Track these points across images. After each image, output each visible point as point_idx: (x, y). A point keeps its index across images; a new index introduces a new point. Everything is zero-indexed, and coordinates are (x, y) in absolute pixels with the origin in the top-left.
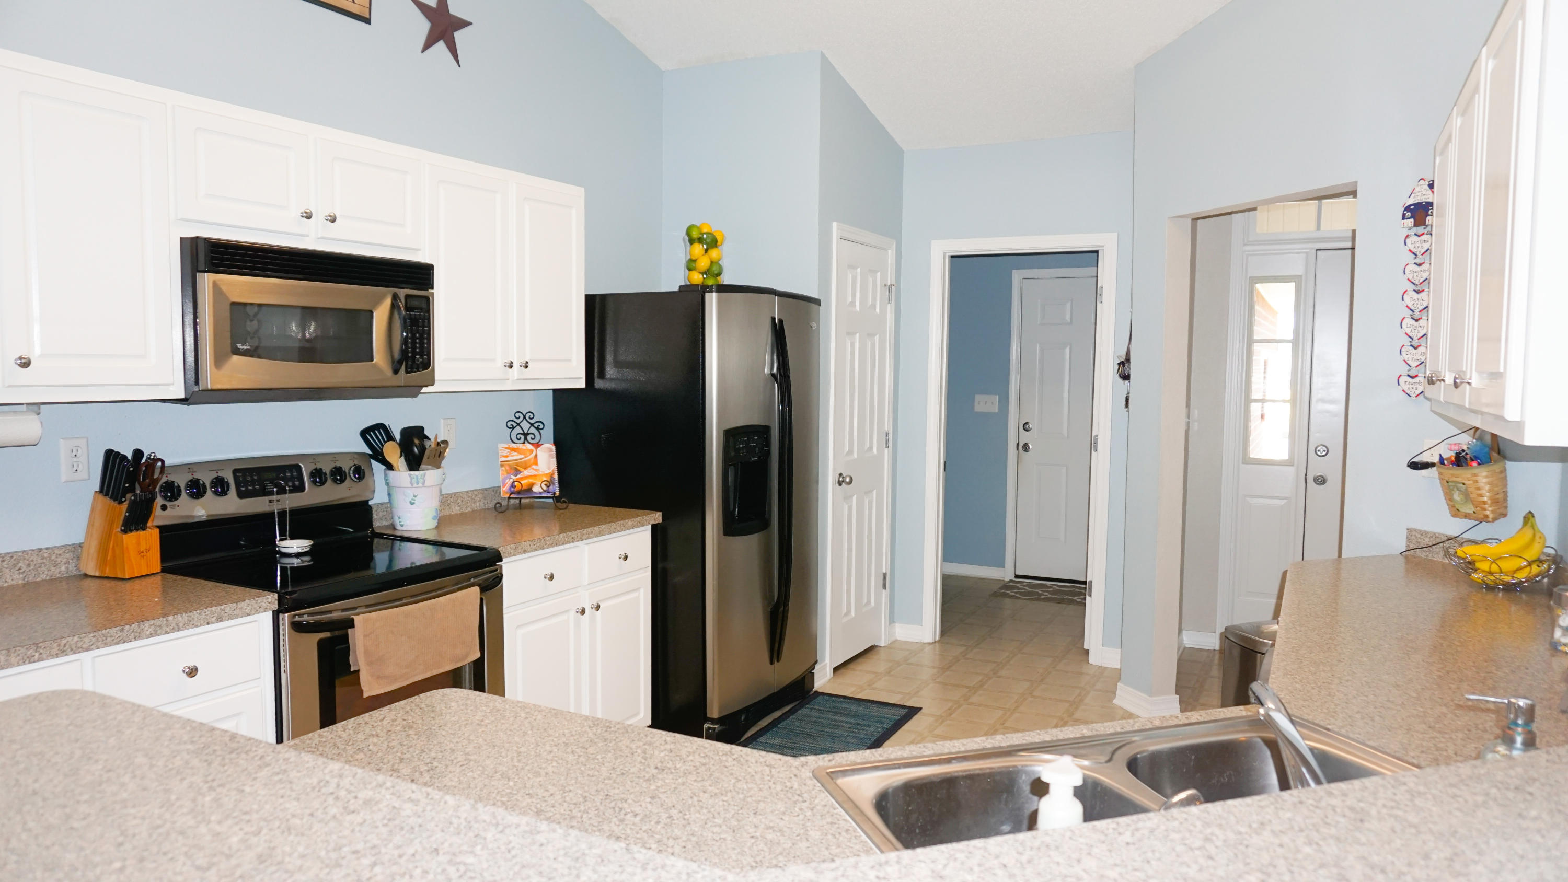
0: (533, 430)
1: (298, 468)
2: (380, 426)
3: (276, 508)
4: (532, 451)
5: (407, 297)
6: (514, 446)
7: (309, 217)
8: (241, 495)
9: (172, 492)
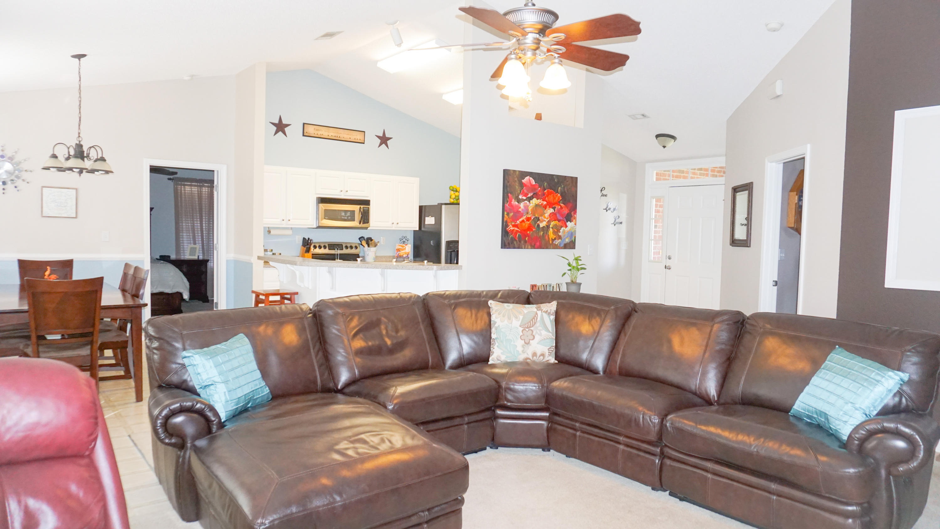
0: (406, 241)
1: (342, 245)
2: (362, 237)
3: (336, 253)
4: (404, 246)
5: (363, 207)
6: (400, 245)
7: (342, 191)
8: (329, 249)
9: (315, 247)
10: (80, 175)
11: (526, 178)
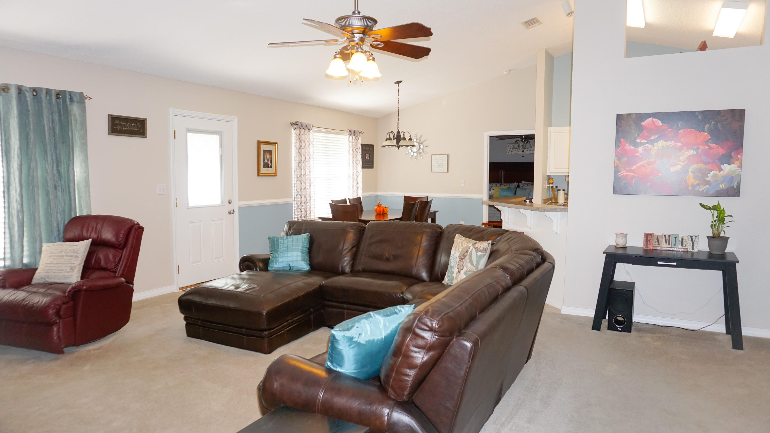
10: (398, 149)
11: (647, 120)
